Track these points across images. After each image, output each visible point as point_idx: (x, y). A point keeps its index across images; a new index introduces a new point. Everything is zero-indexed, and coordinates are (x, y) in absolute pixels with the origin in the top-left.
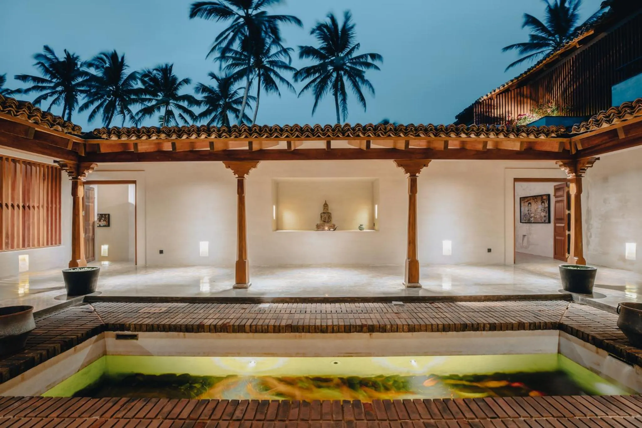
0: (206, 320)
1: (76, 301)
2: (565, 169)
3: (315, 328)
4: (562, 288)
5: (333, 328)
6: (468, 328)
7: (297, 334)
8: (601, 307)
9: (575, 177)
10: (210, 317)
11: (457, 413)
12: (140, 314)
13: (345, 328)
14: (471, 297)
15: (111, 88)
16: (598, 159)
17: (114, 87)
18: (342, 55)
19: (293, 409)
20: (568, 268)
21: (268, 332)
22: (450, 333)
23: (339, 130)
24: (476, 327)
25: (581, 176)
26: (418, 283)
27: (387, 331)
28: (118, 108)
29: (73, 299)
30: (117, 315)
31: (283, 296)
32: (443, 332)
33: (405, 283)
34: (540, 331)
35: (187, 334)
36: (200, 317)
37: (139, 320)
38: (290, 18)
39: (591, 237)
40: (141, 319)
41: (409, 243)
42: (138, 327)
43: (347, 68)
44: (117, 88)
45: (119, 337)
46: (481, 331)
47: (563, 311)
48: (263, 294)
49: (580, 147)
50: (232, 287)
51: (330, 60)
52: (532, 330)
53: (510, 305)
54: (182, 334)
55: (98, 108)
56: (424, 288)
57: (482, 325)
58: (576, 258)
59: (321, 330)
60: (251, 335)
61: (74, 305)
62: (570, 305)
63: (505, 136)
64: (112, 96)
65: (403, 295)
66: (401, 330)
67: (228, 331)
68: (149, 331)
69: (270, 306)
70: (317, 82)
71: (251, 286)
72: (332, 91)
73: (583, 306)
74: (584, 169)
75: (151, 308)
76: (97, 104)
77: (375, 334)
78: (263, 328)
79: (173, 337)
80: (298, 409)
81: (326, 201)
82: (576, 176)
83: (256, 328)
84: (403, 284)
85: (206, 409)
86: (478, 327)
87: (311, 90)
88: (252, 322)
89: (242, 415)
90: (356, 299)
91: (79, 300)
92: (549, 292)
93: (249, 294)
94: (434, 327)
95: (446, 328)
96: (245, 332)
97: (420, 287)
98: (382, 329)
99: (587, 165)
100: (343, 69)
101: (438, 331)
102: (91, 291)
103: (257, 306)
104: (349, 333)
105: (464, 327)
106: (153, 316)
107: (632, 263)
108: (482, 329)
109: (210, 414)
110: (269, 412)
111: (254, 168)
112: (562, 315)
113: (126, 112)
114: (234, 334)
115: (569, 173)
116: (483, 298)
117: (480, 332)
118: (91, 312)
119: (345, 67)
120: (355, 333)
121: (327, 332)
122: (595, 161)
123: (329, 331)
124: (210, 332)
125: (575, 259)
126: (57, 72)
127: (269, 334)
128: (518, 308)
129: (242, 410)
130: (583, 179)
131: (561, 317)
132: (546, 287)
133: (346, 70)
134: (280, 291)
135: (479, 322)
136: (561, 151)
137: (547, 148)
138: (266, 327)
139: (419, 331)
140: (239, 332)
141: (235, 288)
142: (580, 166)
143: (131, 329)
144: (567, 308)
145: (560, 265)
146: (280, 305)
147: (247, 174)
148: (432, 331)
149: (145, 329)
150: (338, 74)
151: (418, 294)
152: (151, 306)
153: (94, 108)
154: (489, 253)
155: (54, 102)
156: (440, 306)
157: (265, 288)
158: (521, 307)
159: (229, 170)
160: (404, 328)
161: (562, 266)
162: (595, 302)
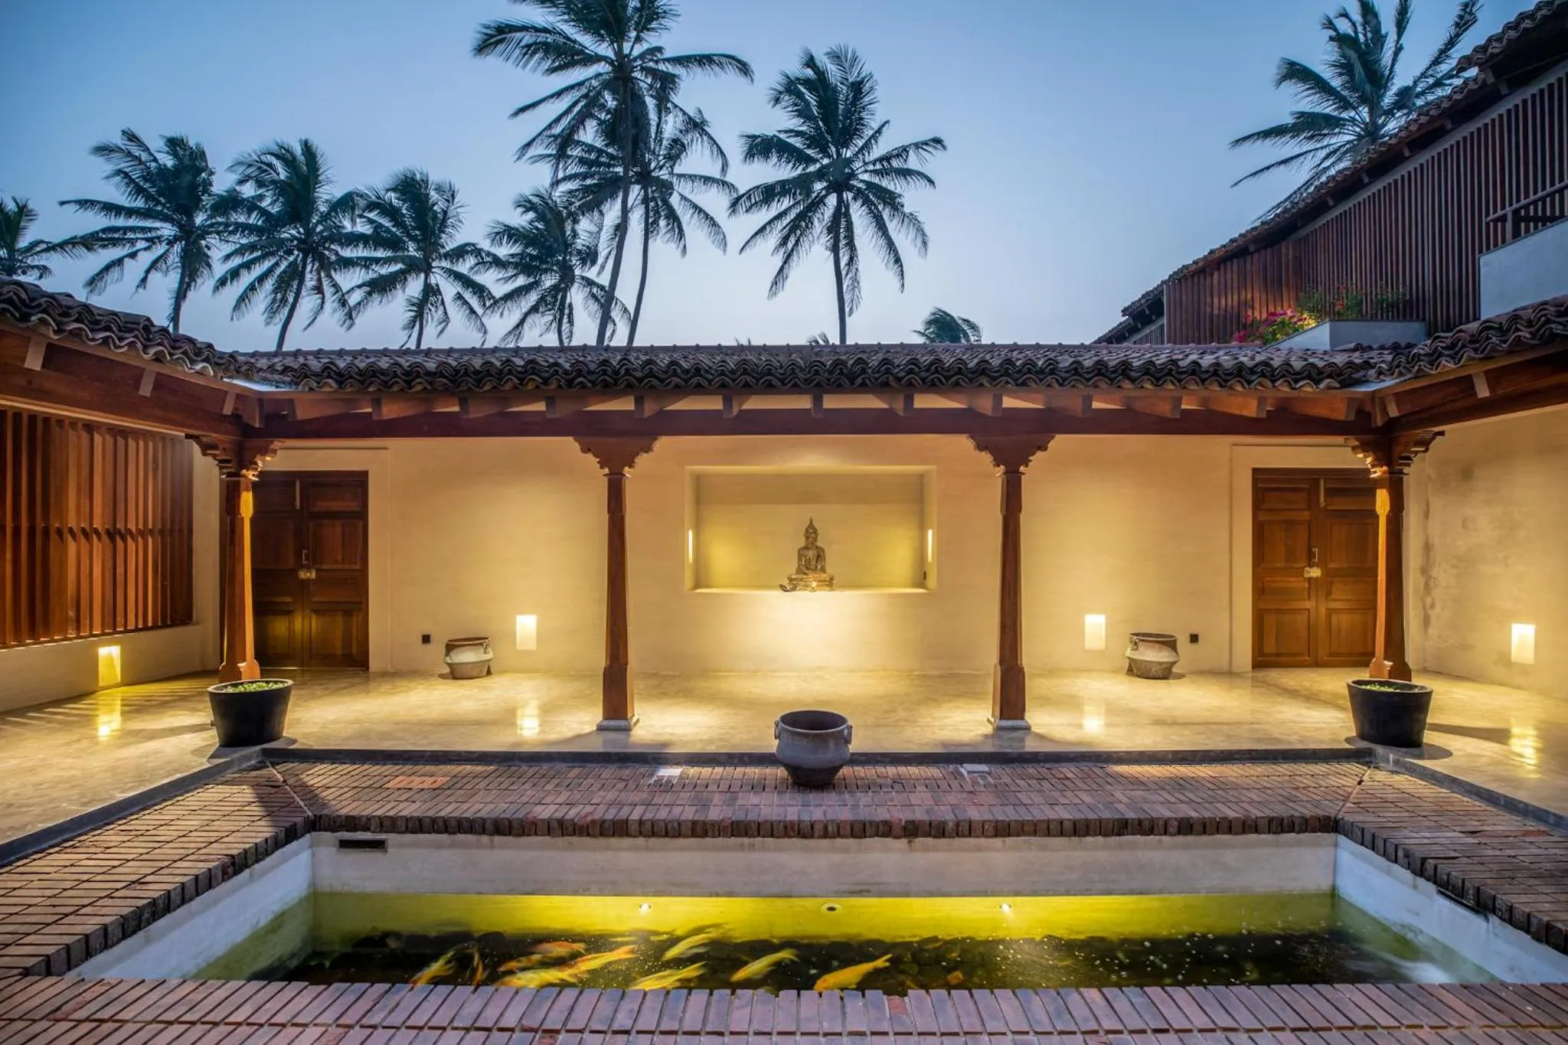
0: (539, 808)
1: (242, 760)
2: (1366, 457)
3: (786, 828)
4: (1354, 734)
5: (826, 827)
6: (1129, 827)
7: (746, 840)
8: (1436, 780)
9: (1387, 476)
10: (548, 800)
11: (1086, 1020)
12: (388, 792)
13: (852, 827)
14: (1142, 753)
15: (293, 232)
16: (1442, 433)
17: (301, 230)
18: (849, 154)
19: (738, 1008)
20: (1368, 687)
21: (679, 836)
22: (1089, 839)
23: (841, 373)
24: (1147, 827)
25: (1401, 472)
26: (1022, 718)
27: (947, 834)
28: (310, 281)
29: (236, 755)
30: (339, 793)
31: (712, 749)
32: (1073, 838)
33: (992, 720)
34: (1293, 835)
35: (497, 839)
36: (525, 799)
37: (389, 806)
38: (723, 60)
39: (1433, 606)
40: (393, 804)
41: (1003, 627)
42: (387, 823)
43: (861, 185)
44: (309, 232)
45: (344, 844)
46: (1160, 834)
47: (1350, 790)
48: (665, 745)
49: (1393, 412)
50: (595, 728)
51: (818, 166)
52: (1275, 833)
53: (1231, 773)
54: (485, 839)
55: (261, 279)
56: (1037, 731)
57: (1161, 823)
58: (1389, 663)
59: (799, 832)
60: (641, 841)
61: (236, 769)
62: (1368, 774)
63: (1221, 386)
64: (296, 252)
65: (989, 748)
66: (979, 831)
67: (591, 832)
68: (412, 833)
69: (682, 773)
70: (788, 220)
71: (639, 725)
72: (825, 240)
73: (1397, 778)
74: (1409, 458)
75: (412, 778)
76: (258, 270)
77: (919, 841)
78: (669, 827)
79: (466, 846)
80: (747, 1010)
81: (811, 521)
82: (1391, 473)
83: (653, 826)
84: (989, 721)
85: (555, 1007)
86: (1153, 828)
87: (773, 238)
88: (643, 814)
89: (631, 1022)
90: (879, 759)
91: (248, 758)
92: (1322, 742)
93: (635, 745)
94: (1052, 827)
95: (1080, 829)
96: (628, 835)
97: (1028, 728)
98: (937, 830)
99: (1414, 449)
100: (850, 188)
101: (1062, 834)
102: (275, 737)
103: (652, 775)
104: (861, 838)
105: (1121, 827)
106: (418, 796)
107: (1524, 669)
108: (1162, 832)
109: (563, 1019)
110: (688, 1015)
111: (647, 452)
112: (1346, 799)
113: (328, 290)
114: (602, 841)
115: (1373, 466)
116: (1170, 756)
117: (1157, 837)
118: (278, 787)
119: (854, 182)
120: (876, 838)
121: (812, 837)
122: (1433, 439)
123: (816, 835)
124: (549, 834)
125: (1387, 666)
126: (160, 193)
127: (681, 841)
128: (1249, 781)
129: (631, 1011)
130: (1405, 478)
131: (1341, 803)
132: (1317, 729)
133: (859, 189)
134: (706, 737)
135: (1154, 815)
136: (1352, 418)
137: (1321, 411)
138: (676, 824)
139: (1018, 835)
140: (613, 835)
141: (601, 728)
142: (1398, 450)
143: (372, 828)
144: (1360, 783)
145: (1350, 681)
146: (706, 771)
147: (631, 467)
148: (1048, 834)
149: (404, 828)
150: (840, 200)
151: (1023, 747)
152: (411, 772)
153: (252, 280)
154: (1194, 646)
155: (154, 265)
156: (1070, 775)
157: (669, 730)
158: (1254, 778)
159: (590, 457)
160: (986, 827)
161: (1354, 682)
162: (1425, 768)
